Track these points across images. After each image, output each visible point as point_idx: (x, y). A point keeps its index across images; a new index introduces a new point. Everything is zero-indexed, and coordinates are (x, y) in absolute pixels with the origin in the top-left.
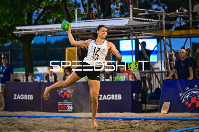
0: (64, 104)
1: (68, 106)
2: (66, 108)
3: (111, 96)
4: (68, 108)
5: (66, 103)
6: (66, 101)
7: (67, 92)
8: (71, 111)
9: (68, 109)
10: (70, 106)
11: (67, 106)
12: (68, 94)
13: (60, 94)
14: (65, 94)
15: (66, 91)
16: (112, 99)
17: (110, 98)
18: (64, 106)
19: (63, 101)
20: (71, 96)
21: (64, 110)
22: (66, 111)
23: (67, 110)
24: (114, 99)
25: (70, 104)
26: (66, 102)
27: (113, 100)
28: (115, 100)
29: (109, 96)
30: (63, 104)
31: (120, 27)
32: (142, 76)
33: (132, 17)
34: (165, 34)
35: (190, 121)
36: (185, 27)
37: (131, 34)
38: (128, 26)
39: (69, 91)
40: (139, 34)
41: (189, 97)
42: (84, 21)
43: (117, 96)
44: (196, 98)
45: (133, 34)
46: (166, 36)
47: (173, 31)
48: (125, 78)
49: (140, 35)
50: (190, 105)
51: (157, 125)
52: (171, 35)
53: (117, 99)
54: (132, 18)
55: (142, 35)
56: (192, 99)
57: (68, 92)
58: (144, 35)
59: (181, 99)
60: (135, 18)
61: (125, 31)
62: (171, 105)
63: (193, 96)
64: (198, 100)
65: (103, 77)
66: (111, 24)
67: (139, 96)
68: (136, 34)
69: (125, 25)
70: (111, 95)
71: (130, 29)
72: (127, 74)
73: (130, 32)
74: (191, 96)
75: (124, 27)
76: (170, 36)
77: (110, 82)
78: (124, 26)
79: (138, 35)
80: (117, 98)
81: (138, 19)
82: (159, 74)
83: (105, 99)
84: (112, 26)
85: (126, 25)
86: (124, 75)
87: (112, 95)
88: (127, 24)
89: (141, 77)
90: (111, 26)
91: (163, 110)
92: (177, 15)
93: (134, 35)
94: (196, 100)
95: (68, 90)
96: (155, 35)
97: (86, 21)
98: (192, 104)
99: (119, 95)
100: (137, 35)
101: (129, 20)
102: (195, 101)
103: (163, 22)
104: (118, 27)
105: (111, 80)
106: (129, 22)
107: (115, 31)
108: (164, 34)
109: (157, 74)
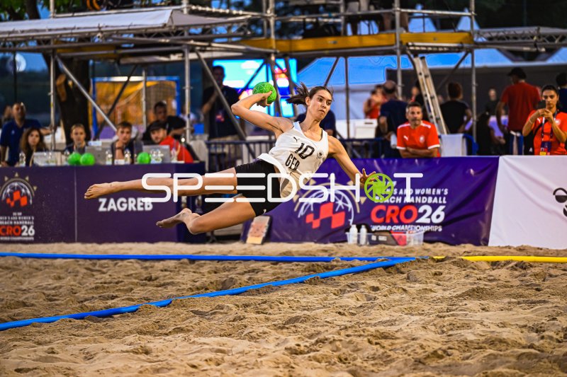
0: (13, 221)
1: (23, 228)
2: (18, 231)
3: (127, 202)
4: (22, 231)
5: (18, 220)
6: (20, 214)
7: (21, 192)
8: (33, 239)
9: (24, 234)
10: (29, 226)
11: (21, 226)
12: (22, 195)
13: (4, 197)
14: (16, 196)
15: (19, 189)
16: (130, 209)
17: (125, 205)
18: (13, 225)
19: (11, 215)
20: (31, 201)
21: (14, 235)
22: (19, 238)
23: (20, 235)
24: (134, 209)
25: (29, 223)
26: (18, 216)
27: (132, 210)
28: (137, 212)
29: (122, 203)
30: (11, 223)
31: (151, 31)
32: (213, 151)
33: (187, 4)
34: (274, 47)
35: (297, 263)
36: (327, 31)
37: (184, 46)
38: (170, 26)
39: (25, 189)
40: (205, 47)
42: (71, 15)
43: (141, 202)
45: (191, 48)
46: (278, 51)
47: (299, 40)
48: (162, 158)
49: (208, 49)
50: (316, 224)
51: (215, 273)
52: (293, 49)
53: (142, 209)
54: (187, 8)
55: (214, 49)
56: (323, 208)
57: (23, 191)
58: (217, 49)
59: (296, 209)
60: (194, 7)
61: (168, 41)
62: (271, 223)
64: (337, 210)
65: (109, 153)
66: (128, 23)
67: (196, 201)
68: (198, 48)
69: (161, 26)
70: (127, 199)
71: (183, 34)
72: (167, 147)
73: (182, 42)
75: (160, 30)
76: (291, 52)
77: (125, 167)
78: (159, 28)
79: (203, 49)
80: (141, 206)
81: (204, 9)
82: (257, 146)
83: (112, 210)
84: (131, 27)
85: (165, 25)
86: (159, 148)
87: (130, 200)
88: (166, 22)
89: (211, 155)
90: (126, 28)
91: (252, 236)
93: (192, 50)
94: (331, 211)
95: (22, 187)
96: (247, 49)
97: (76, 14)
98: (322, 221)
100: (201, 51)
101: (172, 13)
102: (330, 214)
103: (270, 17)
104: (146, 29)
105: (128, 162)
106: (171, 17)
107: (145, 39)
108: (271, 48)
109: (252, 146)
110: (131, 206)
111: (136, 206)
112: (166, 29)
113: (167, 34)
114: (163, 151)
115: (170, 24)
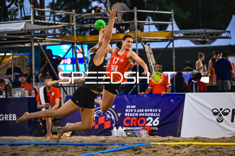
3: (4, 117)
17: (3, 118)
24: (8, 120)
27: (6, 120)
28: (9, 121)
31: (16, 32)
33: (33, 19)
34: (76, 40)
35: (87, 146)
37: (31, 40)
38: (25, 30)
40: (42, 40)
41: (96, 117)
43: (11, 116)
44: (104, 117)
45: (35, 40)
46: (78, 42)
47: (88, 36)
48: (21, 94)
49: (43, 41)
50: (97, 127)
51: (47, 151)
52: (85, 41)
53: (11, 120)
54: (33, 21)
55: (46, 41)
56: (100, 118)
58: (48, 41)
60: (36, 21)
61: (23, 37)
63: (100, 116)
64: (107, 120)
66: (4, 29)
68: (38, 40)
69: (20, 30)
71: (31, 34)
73: (30, 38)
74: (98, 116)
75: (20, 32)
76: (84, 42)
77: (3, 99)
78: (19, 31)
79: (41, 41)
80: (11, 118)
81: (41, 21)
82: (68, 88)
84: (5, 31)
85: (22, 30)
87: (5, 115)
88: (23, 28)
90: (4, 31)
92: (93, 16)
93: (36, 42)
94: (104, 121)
96: (62, 41)
98: (100, 125)
99: (13, 115)
100: (40, 42)
101: (25, 24)
103: (74, 25)
104: (13, 31)
105: (5, 97)
106: (25, 26)
107: (13, 36)
108: (75, 40)
109: (65, 88)
110: (6, 118)
111: (8, 118)
112: (23, 32)
113: (24, 34)
114: (21, 91)
115: (25, 29)
